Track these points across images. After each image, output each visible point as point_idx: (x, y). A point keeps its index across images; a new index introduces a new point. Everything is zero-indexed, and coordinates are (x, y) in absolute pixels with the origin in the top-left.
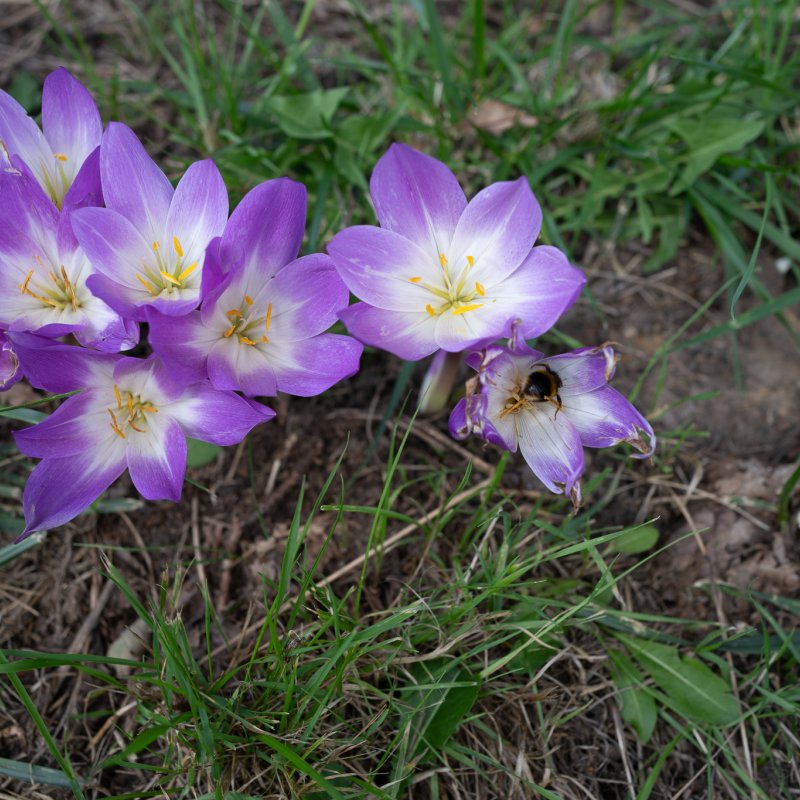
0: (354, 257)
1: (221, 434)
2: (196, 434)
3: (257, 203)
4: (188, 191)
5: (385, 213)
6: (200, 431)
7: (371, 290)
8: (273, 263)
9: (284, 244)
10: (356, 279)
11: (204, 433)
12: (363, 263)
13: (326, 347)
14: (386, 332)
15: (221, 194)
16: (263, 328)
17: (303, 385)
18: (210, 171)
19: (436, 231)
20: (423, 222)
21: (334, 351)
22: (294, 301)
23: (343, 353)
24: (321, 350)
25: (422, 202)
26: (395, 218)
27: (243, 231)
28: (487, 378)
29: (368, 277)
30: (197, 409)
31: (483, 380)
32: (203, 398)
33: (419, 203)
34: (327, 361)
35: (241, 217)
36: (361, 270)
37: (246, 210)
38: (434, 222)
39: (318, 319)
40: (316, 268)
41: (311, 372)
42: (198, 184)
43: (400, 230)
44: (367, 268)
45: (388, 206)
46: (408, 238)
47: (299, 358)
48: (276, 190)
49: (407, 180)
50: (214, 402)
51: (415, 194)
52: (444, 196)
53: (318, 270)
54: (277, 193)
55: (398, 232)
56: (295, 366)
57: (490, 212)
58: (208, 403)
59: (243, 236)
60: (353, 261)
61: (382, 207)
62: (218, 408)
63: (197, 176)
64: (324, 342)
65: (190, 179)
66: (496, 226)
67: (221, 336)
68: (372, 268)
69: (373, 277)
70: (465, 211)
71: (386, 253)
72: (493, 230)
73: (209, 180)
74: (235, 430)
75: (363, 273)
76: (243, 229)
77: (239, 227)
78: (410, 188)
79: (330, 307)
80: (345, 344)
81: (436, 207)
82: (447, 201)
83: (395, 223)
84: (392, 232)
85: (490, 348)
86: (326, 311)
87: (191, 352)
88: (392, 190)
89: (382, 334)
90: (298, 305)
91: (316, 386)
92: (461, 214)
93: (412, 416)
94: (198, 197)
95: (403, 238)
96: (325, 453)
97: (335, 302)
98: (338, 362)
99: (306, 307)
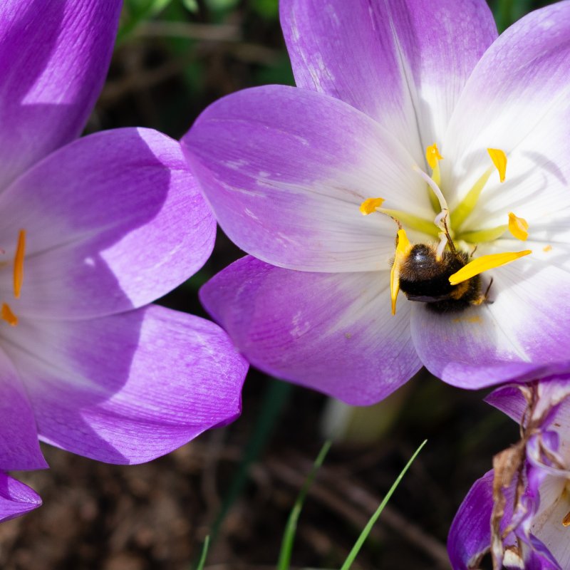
0: (235, 158)
3: (10, 17)
5: (309, 53)
7: (268, 226)
12: (255, 169)
13: (153, 342)
14: (301, 324)
20: (390, 68)
21: (175, 353)
22: (77, 225)
23: (197, 361)
25: (393, 28)
26: (330, 66)
28: (542, 451)
29: (263, 196)
31: (534, 455)
34: (154, 375)
36: (248, 183)
38: (413, 66)
40: (135, 158)
43: (338, 90)
44: (262, 178)
46: (353, 104)
47: (84, 358)
51: (378, 11)
52: (446, 20)
53: (139, 164)
55: (335, 94)
56: (77, 378)
60: (232, 165)
61: (302, 41)
68: (273, 177)
69: (272, 194)
70: (490, 50)
71: (305, 142)
75: (251, 189)
79: (165, 250)
80: (200, 339)
82: (449, 27)
83: (329, 76)
85: (548, 380)
86: (155, 259)
88: (329, 8)
91: (136, 442)
92: (481, 54)
93: (314, 456)
95: (346, 106)
97: (178, 240)
98: (184, 382)
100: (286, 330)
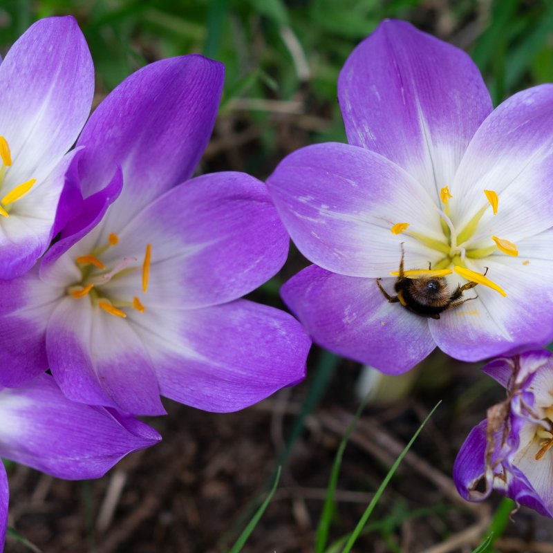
0: (305, 195)
1: (62, 460)
2: (17, 453)
3: (144, 91)
4: (25, 62)
5: (358, 120)
6: (23, 449)
7: (327, 244)
8: (157, 179)
9: (177, 151)
10: (305, 228)
11: (33, 454)
12: (319, 203)
13: (242, 325)
14: (350, 315)
15: (82, 70)
16: (136, 281)
17: (207, 391)
18: (69, 35)
19: (435, 143)
20: (415, 132)
21: (258, 334)
22: (188, 241)
23: (274, 340)
24: (233, 330)
25: (418, 103)
26: (373, 129)
27: (115, 132)
28: (522, 406)
29: (323, 222)
30: (21, 412)
31: (517, 409)
32: (31, 396)
33: (413, 104)
34: (243, 349)
35: (116, 111)
36: (314, 213)
37: (125, 100)
38: (432, 131)
39: (229, 277)
40: (231, 194)
41: (216, 364)
42: (44, 52)
43: (378, 146)
44: (323, 209)
45: (365, 111)
46: (389, 157)
47: (192, 337)
48: (178, 71)
49: (398, 70)
50: (51, 404)
51: (408, 90)
52: (456, 97)
53: (234, 198)
54: (178, 75)
55: (376, 149)
56: (187, 351)
57: (530, 124)
58: (40, 405)
59: (113, 139)
60: (302, 200)
61: (353, 111)
62: (59, 415)
63: (44, 39)
64: (239, 316)
65: (31, 42)
66: (536, 145)
67: (61, 292)
68: (331, 209)
69: (330, 221)
70: (487, 120)
71: (354, 184)
72: (532, 150)
73: (64, 49)
74: (87, 456)
75: (315, 217)
76: (115, 128)
77: (110, 125)
78: (401, 82)
79: (251, 260)
80: (276, 324)
81: (438, 109)
82: (459, 103)
83: (372, 136)
84: (365, 150)
85: (526, 354)
86: (245, 266)
87: (22, 326)
88: (374, 88)
89: (345, 320)
90: (195, 249)
92: (480, 123)
94: (42, 70)
95: (383, 158)
96: (199, 463)
97: (262, 253)
98: (264, 354)
99: (207, 253)
100: (339, 318)
